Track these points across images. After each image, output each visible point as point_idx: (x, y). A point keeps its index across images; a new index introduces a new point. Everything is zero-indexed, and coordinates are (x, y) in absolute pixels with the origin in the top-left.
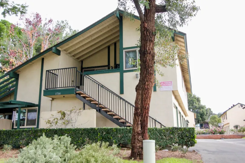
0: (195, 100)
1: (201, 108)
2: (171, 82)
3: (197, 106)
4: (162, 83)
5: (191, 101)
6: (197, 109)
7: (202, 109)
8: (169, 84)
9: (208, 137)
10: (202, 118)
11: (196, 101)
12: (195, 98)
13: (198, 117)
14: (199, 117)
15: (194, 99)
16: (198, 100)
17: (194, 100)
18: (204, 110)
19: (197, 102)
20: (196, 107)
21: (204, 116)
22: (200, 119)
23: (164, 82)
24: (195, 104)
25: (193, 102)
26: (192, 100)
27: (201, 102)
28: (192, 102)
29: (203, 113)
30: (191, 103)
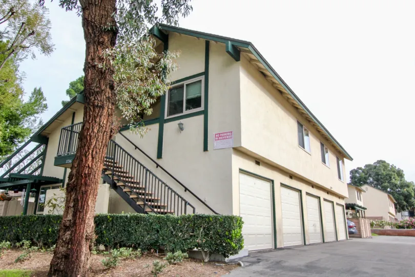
0: (393, 173)
1: (405, 186)
2: (231, 132)
3: (398, 183)
4: (217, 136)
5: (386, 175)
6: (397, 188)
7: (407, 189)
8: (227, 137)
9: (404, 234)
10: (407, 202)
11: (396, 175)
12: (394, 172)
13: (401, 200)
14: (403, 201)
15: (390, 173)
16: (399, 173)
17: (392, 175)
18: (410, 190)
19: (397, 178)
20: (395, 185)
21: (411, 199)
22: (405, 203)
23: (219, 134)
24: (393, 181)
25: (390, 178)
26: (388, 174)
27: (405, 177)
28: (388, 177)
29: (408, 195)
30: (387, 179)
